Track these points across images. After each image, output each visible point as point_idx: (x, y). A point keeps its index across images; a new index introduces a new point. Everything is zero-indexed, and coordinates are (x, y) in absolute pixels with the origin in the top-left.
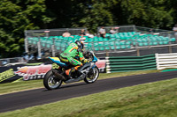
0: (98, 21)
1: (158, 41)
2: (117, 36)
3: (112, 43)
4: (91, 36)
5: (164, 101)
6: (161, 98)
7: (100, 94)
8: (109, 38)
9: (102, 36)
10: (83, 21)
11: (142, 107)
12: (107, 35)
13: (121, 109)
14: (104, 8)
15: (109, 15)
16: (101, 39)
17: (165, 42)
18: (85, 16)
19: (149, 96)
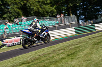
0: (14, 15)
1: (49, 24)
2: (26, 23)
3: (23, 27)
4: (11, 24)
5: (53, 57)
6: (51, 55)
7: (17, 57)
8: (21, 24)
9: (17, 24)
10: (5, 16)
11: (41, 62)
12: (20, 23)
13: (29, 65)
14: (16, 8)
15: (20, 11)
16: (16, 25)
17: (53, 24)
18: (6, 13)
19: (45, 55)
